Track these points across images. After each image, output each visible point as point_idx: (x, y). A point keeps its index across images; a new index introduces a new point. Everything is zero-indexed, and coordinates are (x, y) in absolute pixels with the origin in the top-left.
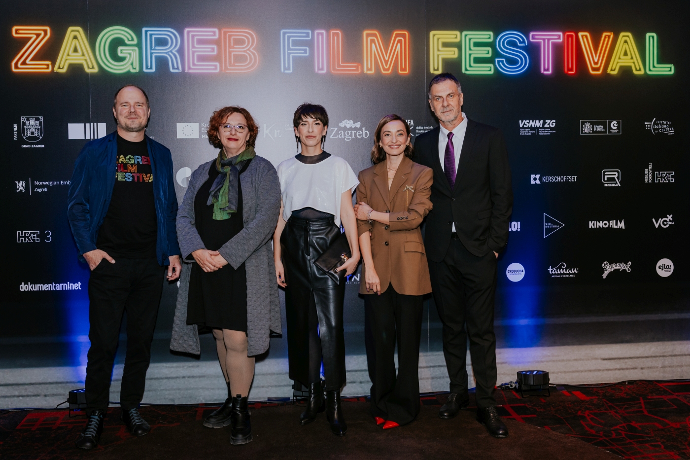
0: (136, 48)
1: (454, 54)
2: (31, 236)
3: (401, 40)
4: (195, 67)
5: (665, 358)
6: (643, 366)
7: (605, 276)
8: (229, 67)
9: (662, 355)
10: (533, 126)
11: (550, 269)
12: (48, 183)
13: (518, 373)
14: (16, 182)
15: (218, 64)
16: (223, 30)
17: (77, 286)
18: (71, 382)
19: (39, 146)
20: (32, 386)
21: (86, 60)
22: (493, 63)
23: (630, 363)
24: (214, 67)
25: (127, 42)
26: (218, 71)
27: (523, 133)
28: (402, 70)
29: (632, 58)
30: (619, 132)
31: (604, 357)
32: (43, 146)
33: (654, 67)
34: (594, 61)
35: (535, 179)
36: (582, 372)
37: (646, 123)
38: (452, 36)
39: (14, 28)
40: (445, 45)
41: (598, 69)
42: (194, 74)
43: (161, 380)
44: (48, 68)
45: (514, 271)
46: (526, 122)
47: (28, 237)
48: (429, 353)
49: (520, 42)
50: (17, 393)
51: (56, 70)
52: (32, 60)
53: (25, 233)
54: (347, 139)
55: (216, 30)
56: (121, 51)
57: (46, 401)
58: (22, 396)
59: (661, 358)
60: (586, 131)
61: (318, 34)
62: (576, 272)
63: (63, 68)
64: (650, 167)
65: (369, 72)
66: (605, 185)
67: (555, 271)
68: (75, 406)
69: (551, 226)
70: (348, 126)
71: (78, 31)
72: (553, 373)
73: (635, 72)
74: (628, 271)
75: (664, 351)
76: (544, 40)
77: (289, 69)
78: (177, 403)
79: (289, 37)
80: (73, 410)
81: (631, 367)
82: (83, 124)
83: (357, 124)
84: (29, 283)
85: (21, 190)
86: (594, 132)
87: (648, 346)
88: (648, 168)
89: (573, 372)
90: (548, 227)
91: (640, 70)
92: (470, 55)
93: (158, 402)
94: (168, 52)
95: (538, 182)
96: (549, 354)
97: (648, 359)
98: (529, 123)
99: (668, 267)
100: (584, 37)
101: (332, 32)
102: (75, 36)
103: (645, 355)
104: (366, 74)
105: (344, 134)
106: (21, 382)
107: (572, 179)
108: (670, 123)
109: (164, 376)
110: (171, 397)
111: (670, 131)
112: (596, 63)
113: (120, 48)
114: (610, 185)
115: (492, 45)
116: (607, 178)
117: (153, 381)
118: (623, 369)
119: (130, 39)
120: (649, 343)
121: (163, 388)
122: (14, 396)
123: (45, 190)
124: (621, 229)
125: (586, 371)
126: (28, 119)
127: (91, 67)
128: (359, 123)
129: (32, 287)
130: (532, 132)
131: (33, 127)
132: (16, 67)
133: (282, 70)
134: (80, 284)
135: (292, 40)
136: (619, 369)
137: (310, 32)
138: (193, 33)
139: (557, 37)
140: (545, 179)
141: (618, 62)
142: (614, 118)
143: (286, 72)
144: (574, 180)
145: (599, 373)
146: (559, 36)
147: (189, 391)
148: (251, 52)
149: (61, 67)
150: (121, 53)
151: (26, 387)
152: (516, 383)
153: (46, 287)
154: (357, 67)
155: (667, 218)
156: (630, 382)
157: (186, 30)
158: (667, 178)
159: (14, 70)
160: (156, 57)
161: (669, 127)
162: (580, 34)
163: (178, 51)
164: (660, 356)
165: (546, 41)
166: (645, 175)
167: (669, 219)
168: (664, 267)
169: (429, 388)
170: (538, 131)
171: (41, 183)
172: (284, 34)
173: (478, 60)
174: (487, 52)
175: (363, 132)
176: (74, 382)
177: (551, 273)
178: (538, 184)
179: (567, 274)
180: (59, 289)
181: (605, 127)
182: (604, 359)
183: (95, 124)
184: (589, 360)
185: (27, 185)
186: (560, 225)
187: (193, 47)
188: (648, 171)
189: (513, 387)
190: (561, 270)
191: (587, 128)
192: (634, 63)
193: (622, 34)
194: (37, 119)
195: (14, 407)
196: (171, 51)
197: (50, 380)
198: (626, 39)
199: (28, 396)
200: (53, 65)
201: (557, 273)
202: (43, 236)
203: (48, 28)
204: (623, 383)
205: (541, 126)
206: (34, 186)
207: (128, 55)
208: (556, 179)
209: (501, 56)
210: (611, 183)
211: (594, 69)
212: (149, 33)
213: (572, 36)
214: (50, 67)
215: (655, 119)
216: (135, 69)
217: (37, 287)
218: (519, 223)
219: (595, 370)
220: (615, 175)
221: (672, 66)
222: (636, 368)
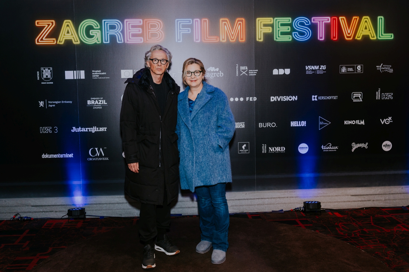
0: (99, 31)
1: (270, 30)
2: (47, 130)
3: (241, 23)
4: (130, 40)
5: (386, 195)
6: (374, 200)
7: (353, 150)
8: (148, 40)
9: (385, 193)
10: (313, 69)
11: (322, 147)
12: (55, 102)
13: (304, 202)
14: (39, 102)
15: (142, 38)
16: (145, 20)
17: (71, 156)
18: (68, 205)
19: (50, 83)
20: (49, 207)
21: (73, 37)
22: (291, 34)
23: (366, 198)
24: (140, 40)
25: (95, 28)
26: (142, 42)
27: (307, 73)
28: (241, 39)
29: (369, 31)
30: (362, 72)
31: (352, 194)
32: (52, 83)
33: (382, 35)
34: (348, 33)
35: (314, 98)
36: (340, 202)
37: (377, 66)
38: (268, 20)
39: (37, 21)
40: (265, 25)
41: (350, 37)
42: (130, 44)
43: (115, 204)
44: (54, 42)
45: (303, 148)
46: (309, 67)
47: (46, 130)
48: (256, 192)
49: (307, 23)
50: (41, 210)
51: (58, 43)
52: (46, 38)
53: (44, 128)
54: (212, 77)
55: (141, 20)
56: (92, 32)
57: (56, 214)
58: (44, 212)
59: (384, 195)
60: (343, 71)
61: (196, 21)
62: (337, 148)
63: (62, 42)
64: (379, 91)
65: (223, 41)
66: (354, 101)
67: (325, 148)
68: (71, 217)
69: (323, 123)
70: (212, 70)
71: (69, 22)
72: (324, 203)
73: (371, 38)
74: (366, 148)
75: (386, 191)
76: (320, 21)
77: (180, 40)
78: (123, 216)
79: (180, 23)
80: (70, 219)
81: (367, 200)
82: (73, 71)
83: (217, 69)
84: (47, 154)
85: (42, 106)
86: (347, 72)
87: (377, 189)
88: (378, 91)
89: (335, 202)
90: (322, 124)
91: (374, 37)
92: (279, 30)
93: (113, 216)
94: (116, 32)
95: (316, 99)
96: (321, 193)
97: (377, 196)
98: (311, 67)
99: (389, 146)
100: (342, 19)
101: (203, 20)
102: (68, 25)
103: (375, 194)
104: (222, 42)
105: (210, 74)
106: (44, 205)
107: (335, 98)
108: (391, 66)
109: (116, 202)
110: (120, 213)
111: (390, 70)
112: (349, 34)
113: (91, 31)
114: (356, 101)
115: (291, 25)
116: (355, 97)
117: (111, 205)
118: (363, 201)
119: (96, 26)
120: (377, 187)
121: (115, 208)
122: (40, 212)
123: (54, 106)
124: (362, 125)
125: (342, 202)
126: (44, 69)
127: (76, 41)
128: (218, 68)
129: (48, 156)
130: (313, 72)
131: (47, 73)
132: (38, 42)
133: (176, 41)
134: (72, 154)
135: (182, 24)
136: (361, 201)
137: (191, 20)
138: (129, 22)
139: (327, 20)
140: (320, 98)
141: (361, 33)
142: (359, 64)
143: (179, 42)
144: (336, 98)
145: (349, 203)
146: (328, 19)
147: (129, 210)
148: (160, 32)
149: (61, 41)
150: (92, 33)
151: (46, 207)
152: (303, 208)
153: (55, 156)
154: (217, 38)
155: (389, 118)
156: (367, 208)
157: (126, 20)
158: (389, 97)
159: (37, 43)
160: (110, 35)
161: (390, 69)
162: (340, 18)
163: (121, 32)
164: (384, 194)
165: (321, 22)
166: (376, 95)
167: (389, 119)
168: (386, 146)
169: (256, 210)
170: (316, 71)
171: (52, 102)
172: (177, 21)
173: (283, 33)
174: (288, 29)
175: (220, 73)
176: (70, 205)
177: (323, 149)
178: (316, 101)
179: (332, 149)
180: (62, 157)
181: (354, 69)
182: (352, 196)
183: (79, 71)
184: (344, 196)
185: (45, 103)
186: (329, 123)
187: (129, 29)
188: (378, 93)
189: (301, 210)
190: (329, 147)
191: (344, 70)
192: (370, 33)
193: (364, 17)
194: (49, 69)
195: (40, 217)
196: (118, 32)
197: (58, 204)
198: (366, 20)
199: (47, 212)
200: (57, 40)
201: (326, 149)
202: (53, 130)
203: (54, 21)
204: (363, 208)
205: (318, 69)
206: (48, 104)
207: (95, 35)
208: (326, 98)
209: (295, 31)
210: (357, 100)
211: (348, 37)
212: (106, 23)
213: (335, 19)
214: (55, 41)
215: (382, 64)
216: (99, 41)
217: (51, 156)
218: (305, 122)
219: (347, 201)
220: (359, 95)
221: (393, 35)
222: (370, 201)
